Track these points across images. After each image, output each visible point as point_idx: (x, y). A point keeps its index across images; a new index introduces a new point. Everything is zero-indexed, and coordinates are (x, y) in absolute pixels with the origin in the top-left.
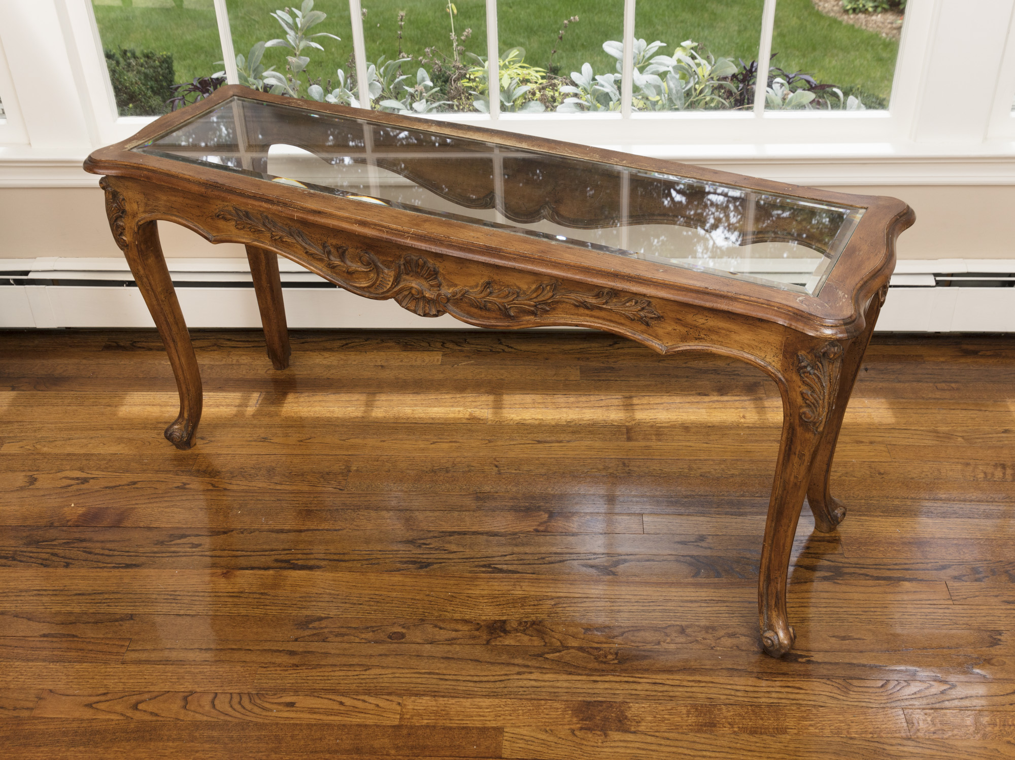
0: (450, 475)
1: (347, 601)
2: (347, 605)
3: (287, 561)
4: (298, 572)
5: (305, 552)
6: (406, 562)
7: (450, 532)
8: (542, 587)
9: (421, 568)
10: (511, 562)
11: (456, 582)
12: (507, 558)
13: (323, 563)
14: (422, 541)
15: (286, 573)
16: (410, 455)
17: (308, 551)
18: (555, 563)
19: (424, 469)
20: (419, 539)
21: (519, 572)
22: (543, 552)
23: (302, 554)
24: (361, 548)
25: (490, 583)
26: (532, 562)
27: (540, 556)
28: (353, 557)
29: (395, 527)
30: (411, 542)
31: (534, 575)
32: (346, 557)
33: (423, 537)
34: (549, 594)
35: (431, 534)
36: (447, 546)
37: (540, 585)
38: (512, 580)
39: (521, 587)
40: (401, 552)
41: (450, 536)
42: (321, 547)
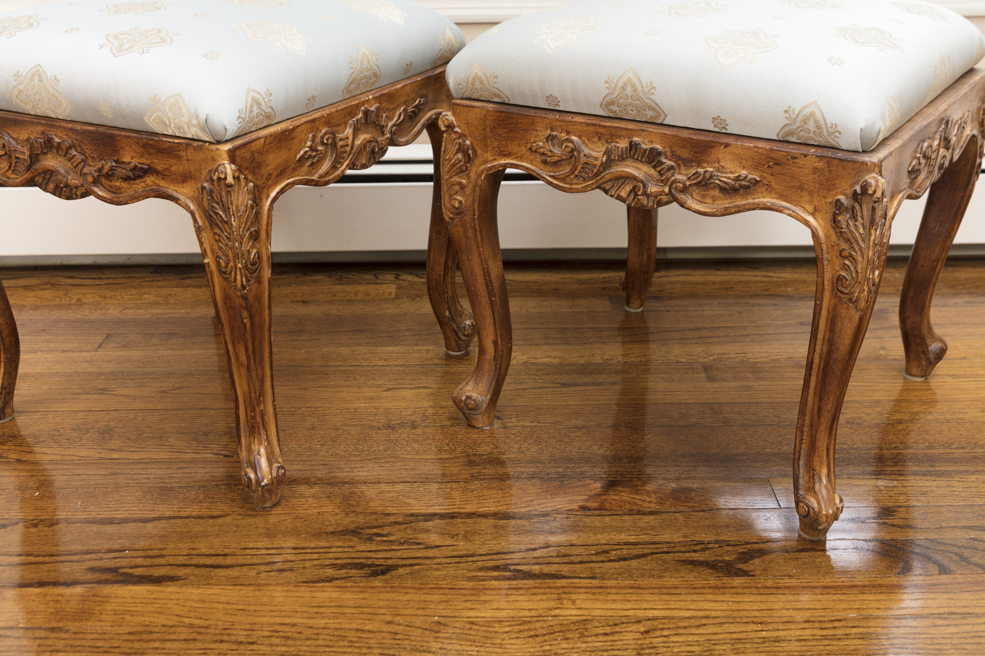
0: (419, 431)
1: (225, 638)
2: (225, 646)
3: (114, 570)
4: (131, 587)
5: (150, 553)
6: (343, 567)
7: (425, 515)
8: (615, 601)
9: (375, 574)
10: (546, 560)
11: (444, 598)
12: (538, 553)
13: (181, 572)
14: (374, 531)
15: (107, 590)
16: (349, 406)
17: (156, 552)
18: (631, 559)
19: (374, 424)
20: (368, 528)
21: (564, 577)
22: (603, 542)
23: (144, 557)
24: (259, 545)
25: (512, 598)
26: (586, 559)
27: (600, 548)
28: (241, 560)
29: (324, 509)
30: (355, 532)
31: (594, 581)
32: (229, 561)
33: (375, 524)
34: (631, 613)
35: (392, 519)
36: (422, 537)
37: (610, 597)
38: (553, 591)
39: (574, 602)
40: (333, 550)
41: (426, 521)
42: (181, 545)
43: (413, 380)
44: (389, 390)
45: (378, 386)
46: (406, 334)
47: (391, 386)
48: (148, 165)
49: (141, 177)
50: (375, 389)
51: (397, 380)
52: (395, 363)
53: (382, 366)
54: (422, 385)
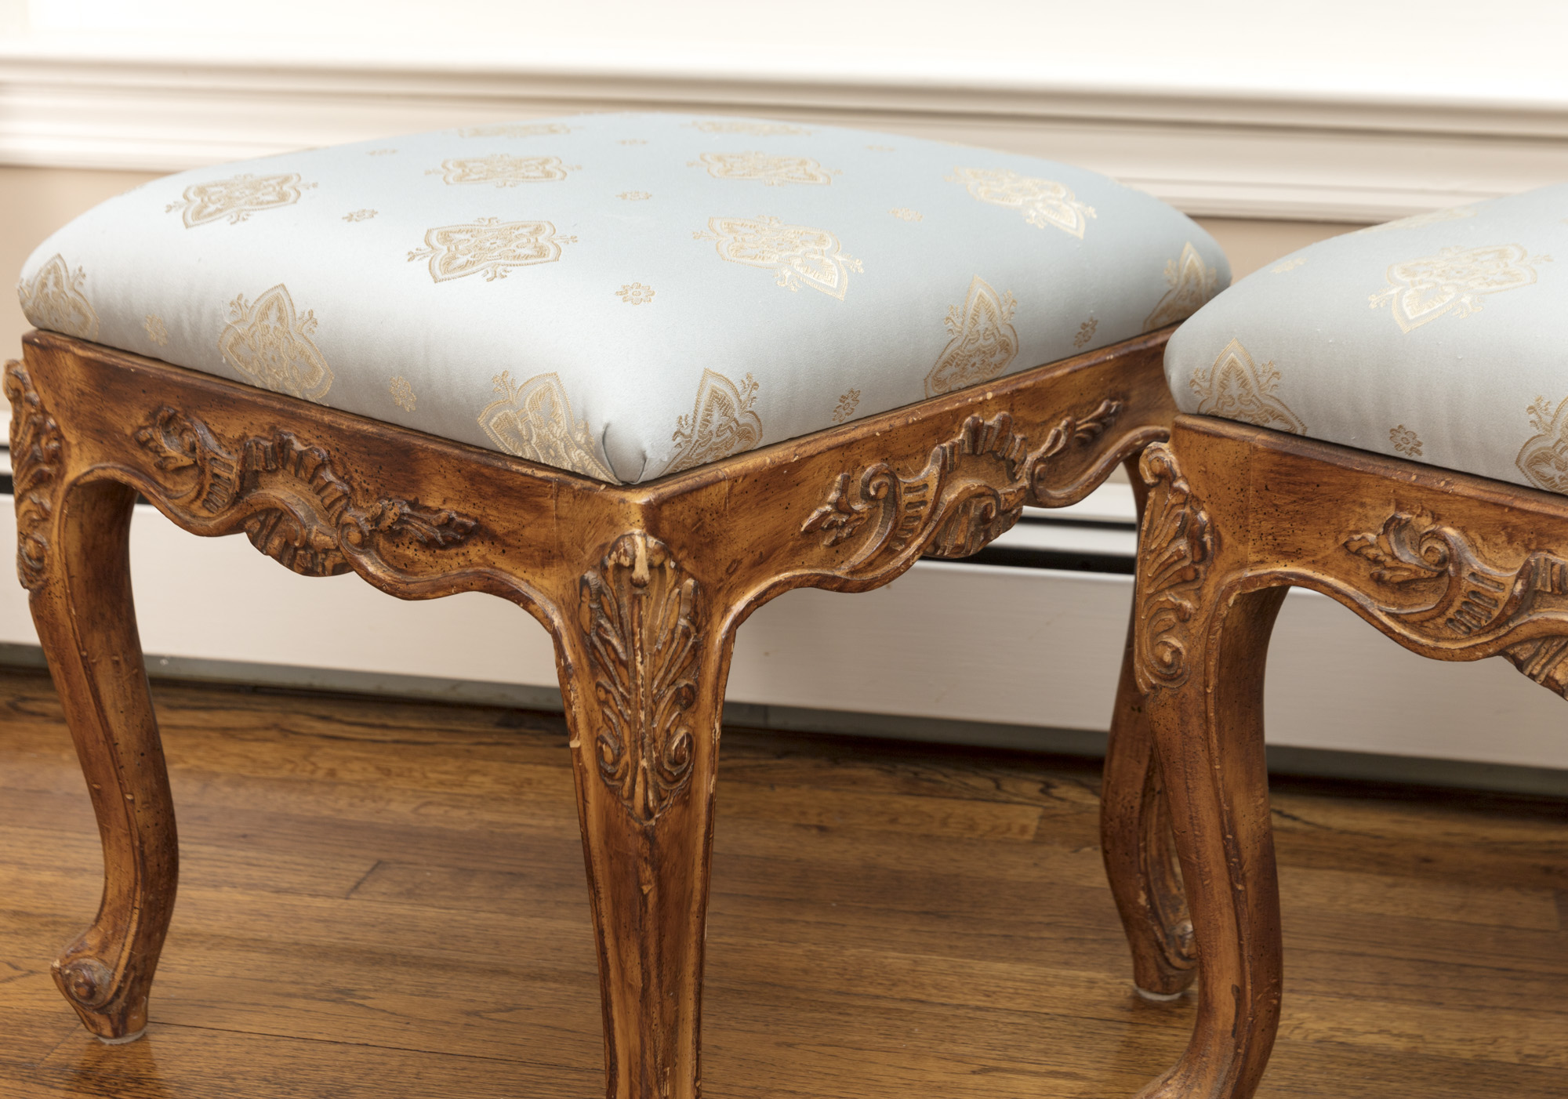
43: (1045, 1052)
44: (984, 1070)
45: (960, 1059)
46: (1046, 934)
47: (991, 1063)
48: (476, 520)
49: (458, 544)
50: (951, 1065)
51: (1006, 1048)
52: (1010, 1005)
53: (978, 1008)
54: (1064, 1069)
